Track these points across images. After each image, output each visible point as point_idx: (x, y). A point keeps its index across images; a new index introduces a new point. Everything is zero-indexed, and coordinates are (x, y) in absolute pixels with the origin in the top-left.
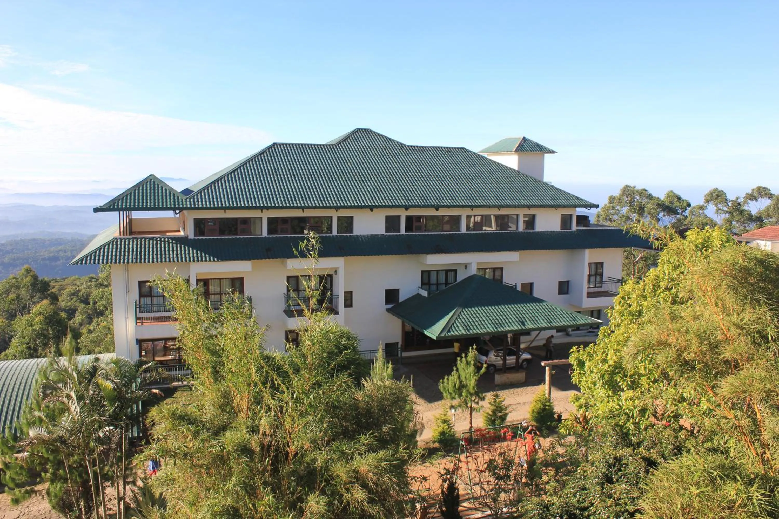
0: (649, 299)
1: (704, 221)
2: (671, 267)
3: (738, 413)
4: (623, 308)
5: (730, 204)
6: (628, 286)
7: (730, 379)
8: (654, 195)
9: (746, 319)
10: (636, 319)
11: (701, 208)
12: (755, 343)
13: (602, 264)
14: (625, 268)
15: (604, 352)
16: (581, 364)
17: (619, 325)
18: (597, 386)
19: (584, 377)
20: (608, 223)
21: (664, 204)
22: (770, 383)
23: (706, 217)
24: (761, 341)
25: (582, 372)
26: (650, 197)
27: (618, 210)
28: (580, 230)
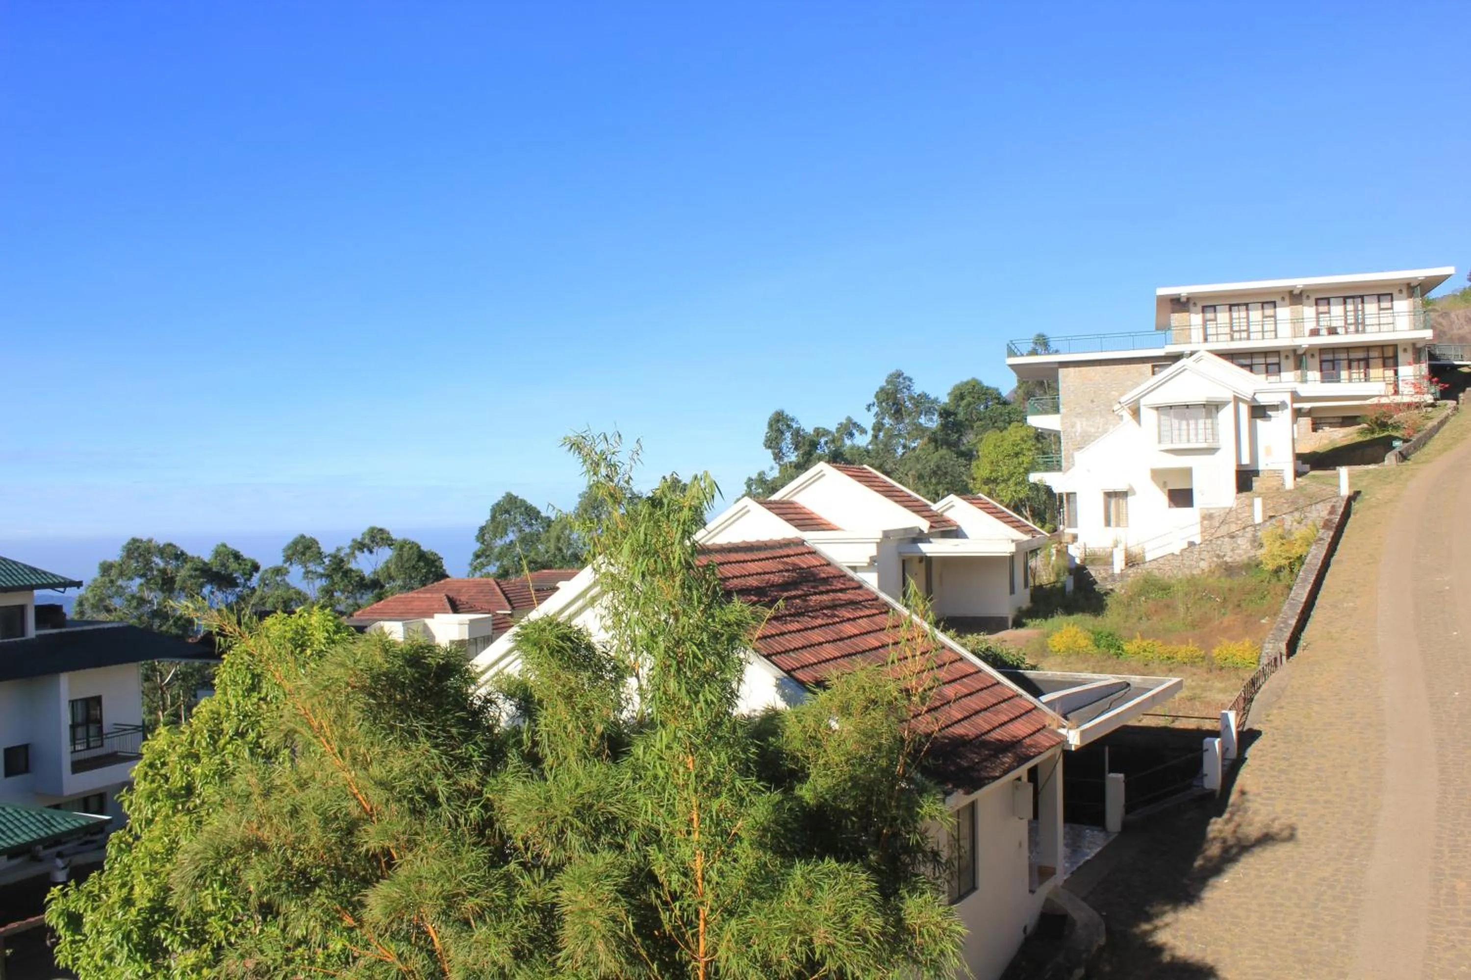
0: (205, 760)
1: (285, 596)
2: (240, 693)
3: (404, 948)
4: (155, 785)
5: (327, 561)
6: (161, 738)
7: (383, 888)
8: (190, 553)
9: (396, 770)
10: (183, 804)
11: (278, 571)
12: (416, 812)
13: (98, 700)
14: (146, 700)
15: (123, 885)
16: (74, 921)
17: (150, 822)
18: (117, 960)
19: (84, 949)
20: (103, 616)
21: (210, 569)
22: (449, 880)
23: (288, 587)
24: (425, 806)
25: (78, 937)
26: (180, 556)
27: (121, 587)
28: (45, 636)
